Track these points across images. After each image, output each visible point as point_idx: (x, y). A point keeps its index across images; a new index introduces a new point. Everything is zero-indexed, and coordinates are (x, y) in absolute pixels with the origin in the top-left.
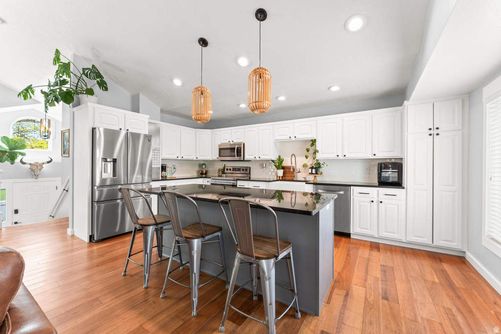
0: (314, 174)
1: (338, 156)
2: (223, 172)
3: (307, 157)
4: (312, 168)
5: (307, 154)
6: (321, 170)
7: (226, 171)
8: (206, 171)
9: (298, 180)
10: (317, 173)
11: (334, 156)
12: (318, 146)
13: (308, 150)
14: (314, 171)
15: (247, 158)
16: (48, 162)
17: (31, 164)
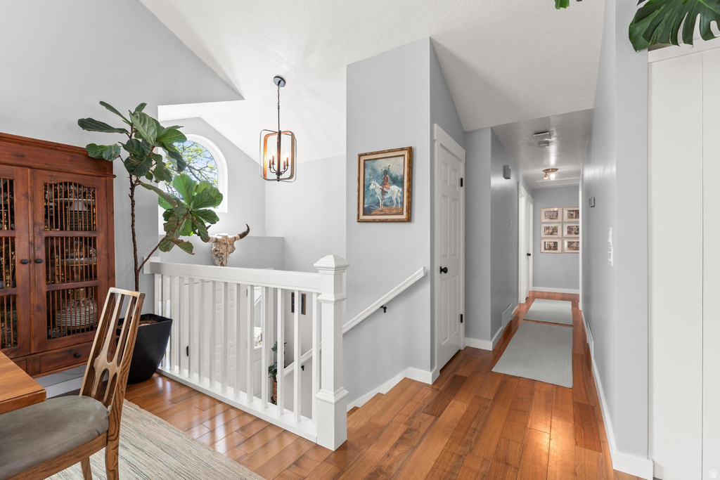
16: (243, 236)
17: (217, 241)
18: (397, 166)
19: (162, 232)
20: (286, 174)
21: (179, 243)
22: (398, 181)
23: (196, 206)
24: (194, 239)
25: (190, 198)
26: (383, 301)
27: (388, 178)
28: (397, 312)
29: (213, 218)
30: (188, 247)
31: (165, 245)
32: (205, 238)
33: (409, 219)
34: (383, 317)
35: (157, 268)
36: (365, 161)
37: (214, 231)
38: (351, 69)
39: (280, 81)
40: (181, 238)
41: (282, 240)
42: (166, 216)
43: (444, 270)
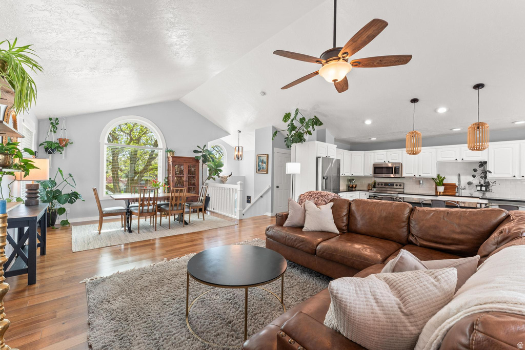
0: (484, 191)
1: (514, 176)
2: (374, 187)
3: (474, 176)
4: (481, 186)
5: (474, 173)
6: (491, 188)
7: (377, 186)
8: (356, 185)
9: (462, 195)
10: (486, 191)
11: (510, 176)
12: (489, 167)
13: (475, 170)
14: (483, 189)
15: (404, 175)
16: (230, 176)
17: (222, 177)
18: (265, 159)
19: (208, 175)
20: (240, 159)
21: (212, 178)
22: (265, 163)
23: (217, 168)
24: (216, 177)
25: (215, 165)
26: (261, 194)
27: (263, 162)
28: (264, 197)
29: (221, 171)
30: (214, 179)
31: (209, 178)
32: (219, 177)
33: (267, 173)
34: (262, 199)
35: (207, 184)
36: (258, 157)
37: (221, 174)
38: (256, 130)
39: (239, 131)
40: (213, 176)
41: (245, 177)
42: (209, 170)
43: (278, 187)
